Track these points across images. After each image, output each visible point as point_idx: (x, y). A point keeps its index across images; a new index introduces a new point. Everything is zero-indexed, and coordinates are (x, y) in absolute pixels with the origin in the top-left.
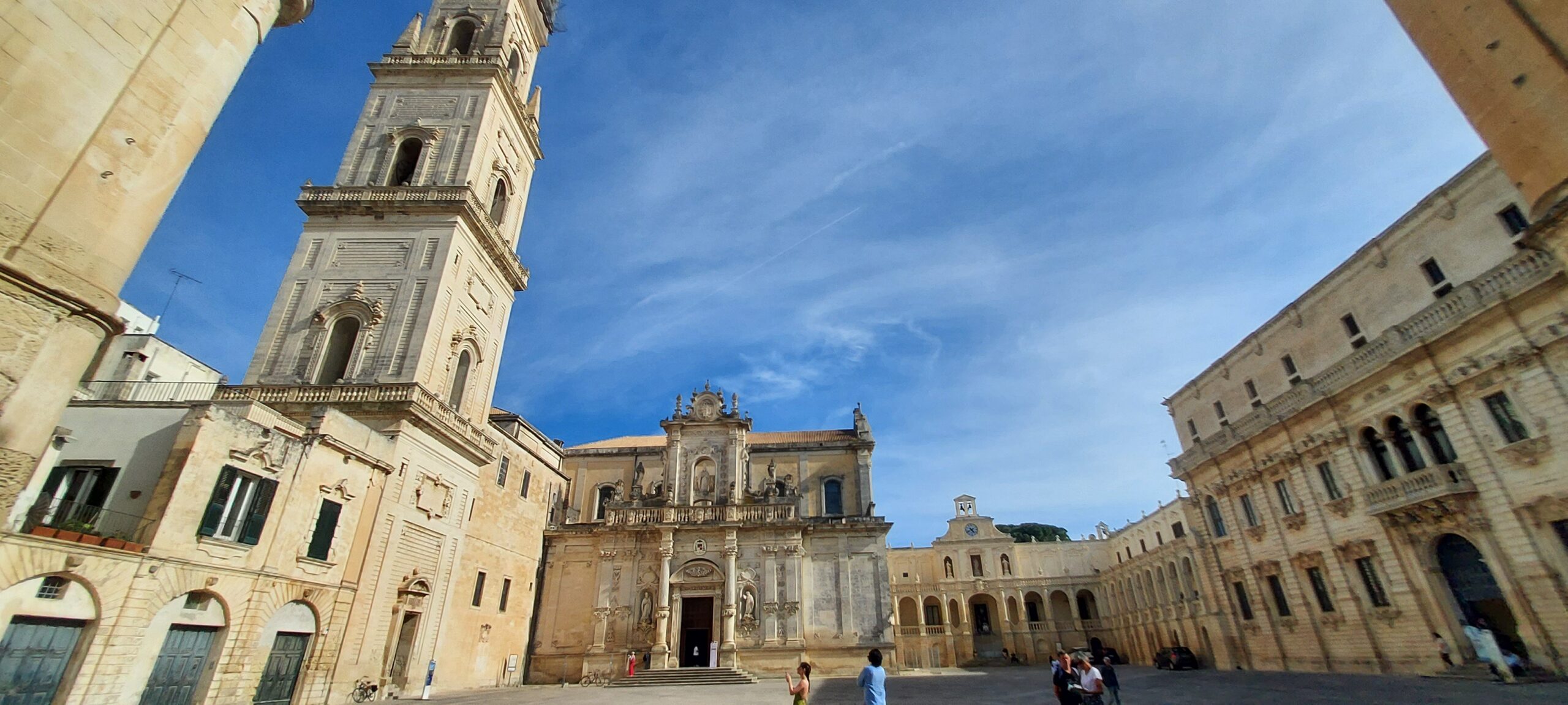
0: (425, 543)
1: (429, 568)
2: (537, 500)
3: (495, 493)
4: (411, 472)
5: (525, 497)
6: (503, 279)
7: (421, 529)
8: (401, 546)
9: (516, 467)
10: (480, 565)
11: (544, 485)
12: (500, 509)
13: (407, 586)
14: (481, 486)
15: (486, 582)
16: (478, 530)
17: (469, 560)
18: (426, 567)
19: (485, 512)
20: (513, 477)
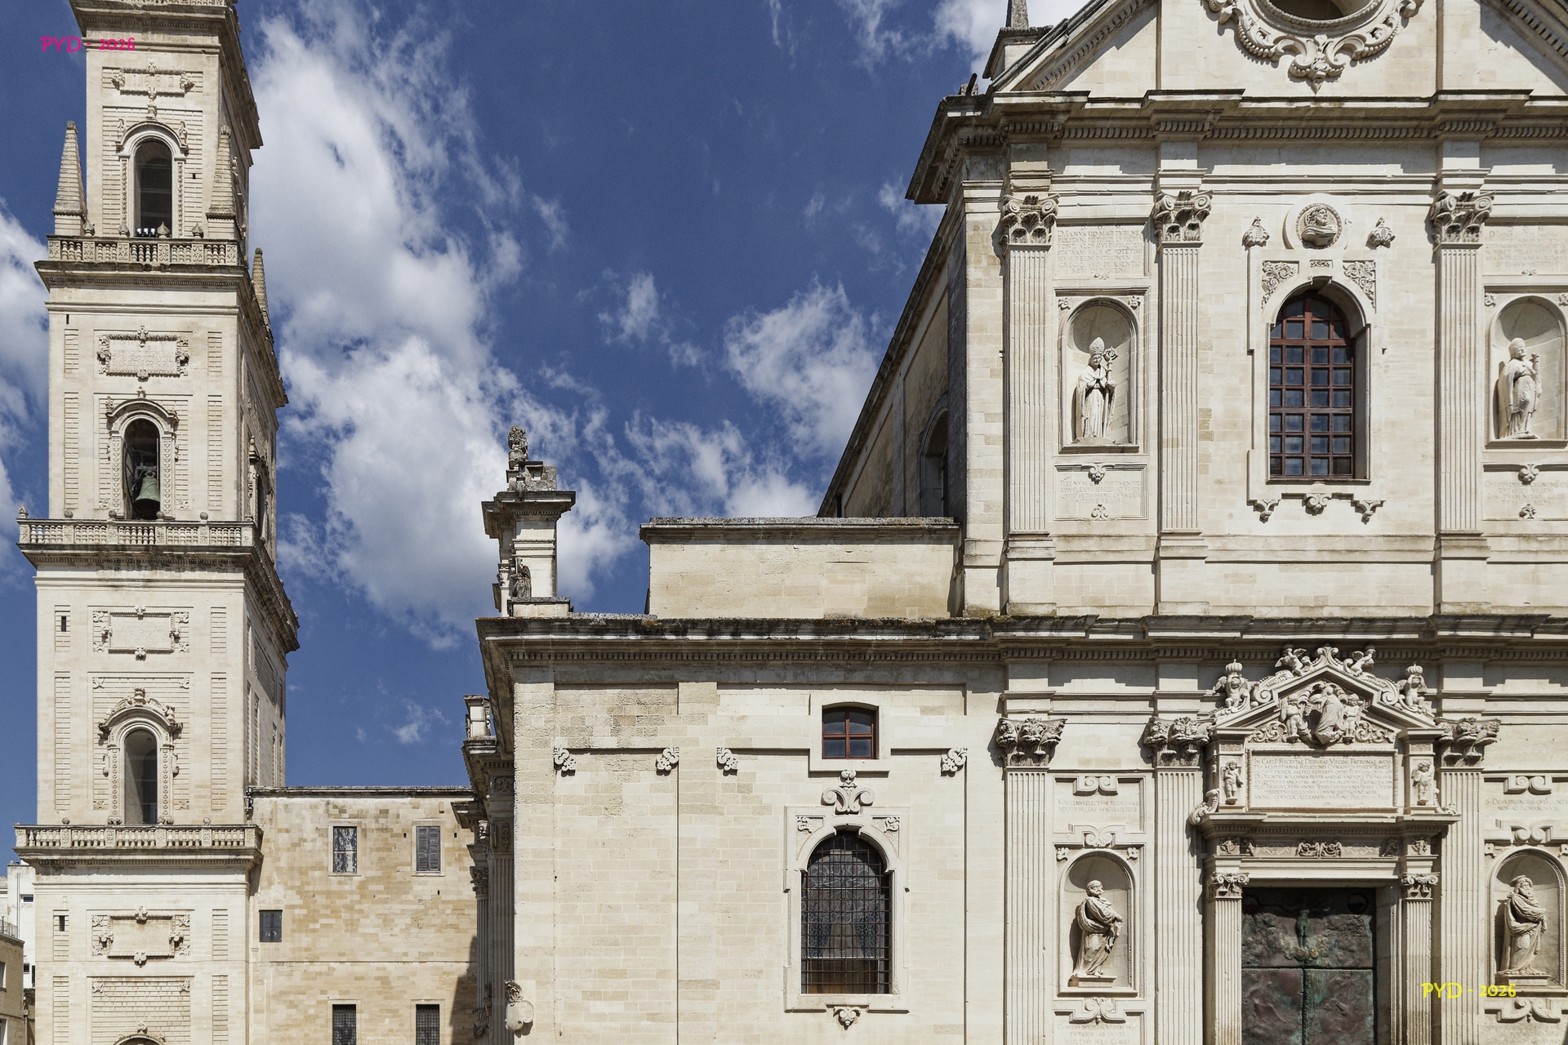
0: (151, 992)
1: (173, 1019)
3: (335, 887)
4: (78, 921)
5: (435, 870)
6: (190, 575)
9: (384, 830)
10: (333, 996)
12: (357, 907)
14: (292, 888)
16: (307, 950)
17: (301, 994)
19: (316, 921)
20: (378, 850)
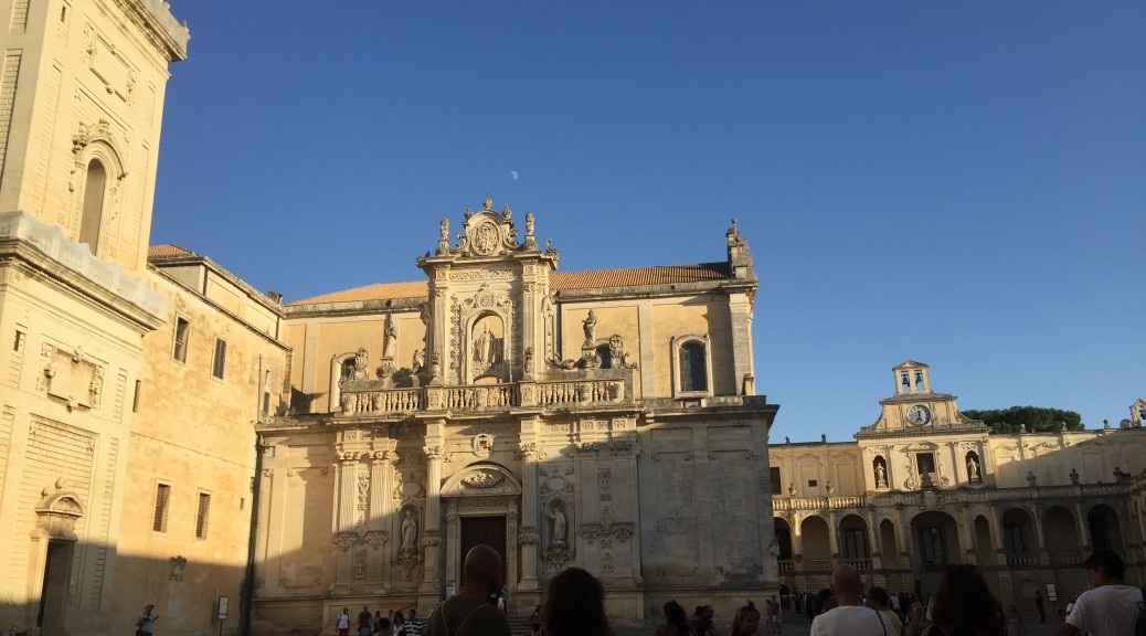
0: (67, 446)
1: (79, 479)
2: (240, 382)
3: (172, 372)
4: (31, 343)
5: (221, 377)
6: (146, 43)
7: (58, 426)
8: (31, 449)
9: (202, 333)
10: (160, 475)
11: (249, 358)
12: (183, 395)
13: (48, 505)
14: (150, 362)
15: (172, 499)
16: (149, 425)
17: (142, 468)
18: (74, 478)
19: (158, 400)
20: (197, 348)
